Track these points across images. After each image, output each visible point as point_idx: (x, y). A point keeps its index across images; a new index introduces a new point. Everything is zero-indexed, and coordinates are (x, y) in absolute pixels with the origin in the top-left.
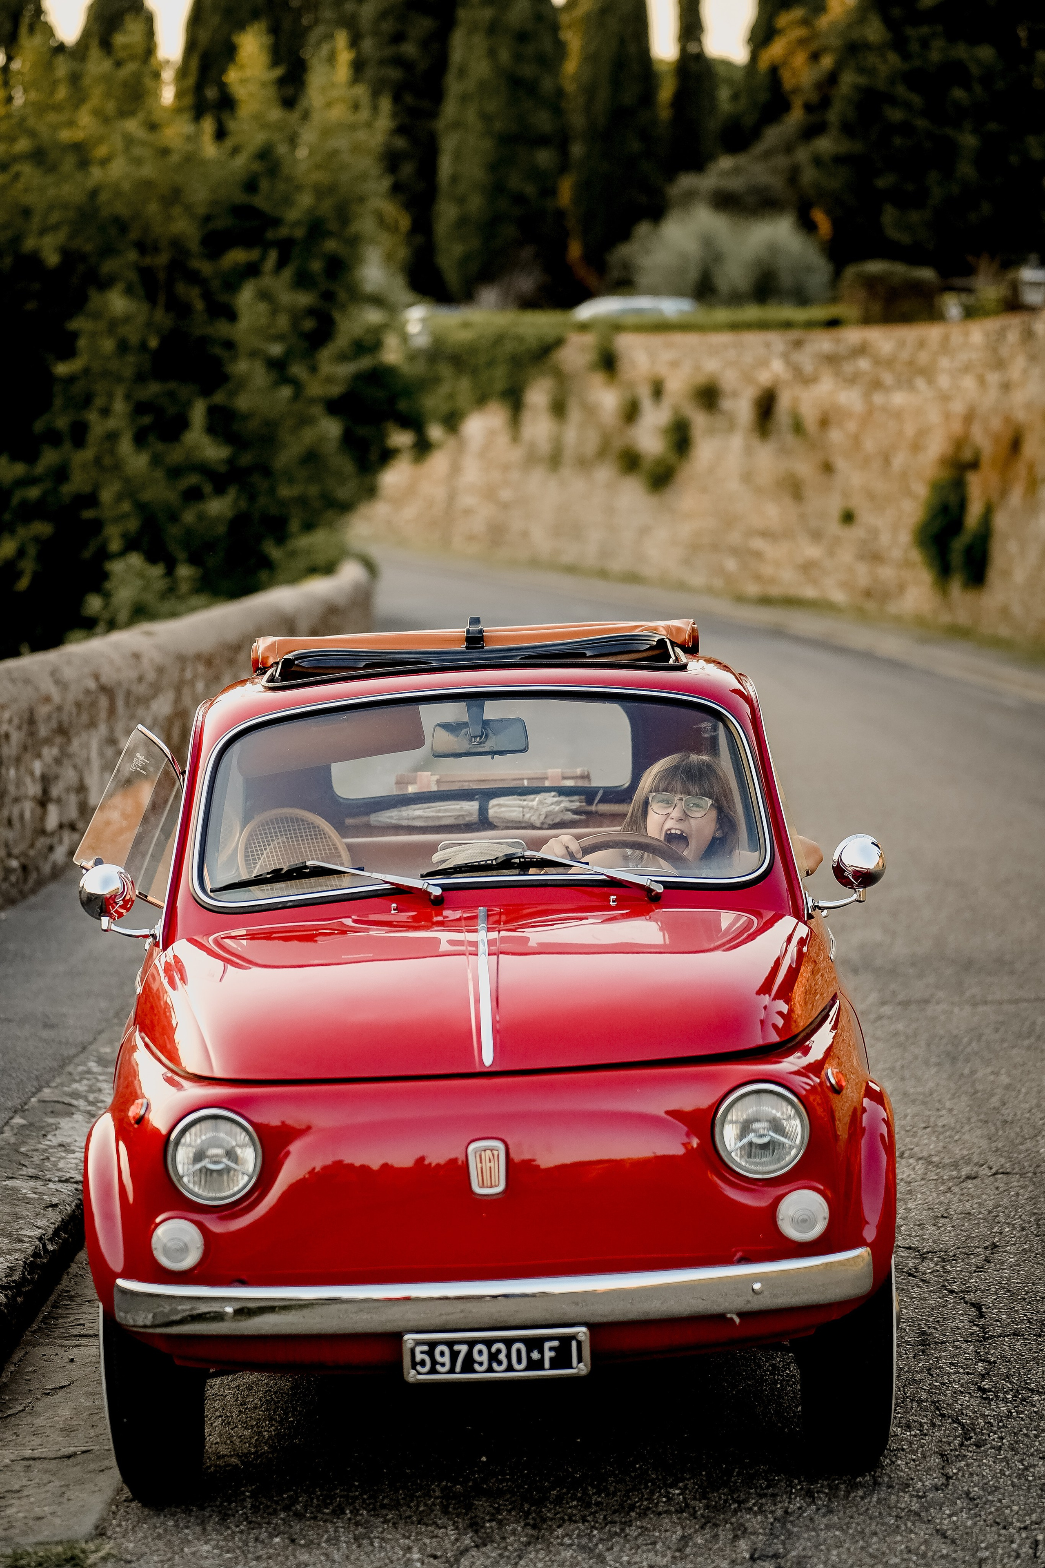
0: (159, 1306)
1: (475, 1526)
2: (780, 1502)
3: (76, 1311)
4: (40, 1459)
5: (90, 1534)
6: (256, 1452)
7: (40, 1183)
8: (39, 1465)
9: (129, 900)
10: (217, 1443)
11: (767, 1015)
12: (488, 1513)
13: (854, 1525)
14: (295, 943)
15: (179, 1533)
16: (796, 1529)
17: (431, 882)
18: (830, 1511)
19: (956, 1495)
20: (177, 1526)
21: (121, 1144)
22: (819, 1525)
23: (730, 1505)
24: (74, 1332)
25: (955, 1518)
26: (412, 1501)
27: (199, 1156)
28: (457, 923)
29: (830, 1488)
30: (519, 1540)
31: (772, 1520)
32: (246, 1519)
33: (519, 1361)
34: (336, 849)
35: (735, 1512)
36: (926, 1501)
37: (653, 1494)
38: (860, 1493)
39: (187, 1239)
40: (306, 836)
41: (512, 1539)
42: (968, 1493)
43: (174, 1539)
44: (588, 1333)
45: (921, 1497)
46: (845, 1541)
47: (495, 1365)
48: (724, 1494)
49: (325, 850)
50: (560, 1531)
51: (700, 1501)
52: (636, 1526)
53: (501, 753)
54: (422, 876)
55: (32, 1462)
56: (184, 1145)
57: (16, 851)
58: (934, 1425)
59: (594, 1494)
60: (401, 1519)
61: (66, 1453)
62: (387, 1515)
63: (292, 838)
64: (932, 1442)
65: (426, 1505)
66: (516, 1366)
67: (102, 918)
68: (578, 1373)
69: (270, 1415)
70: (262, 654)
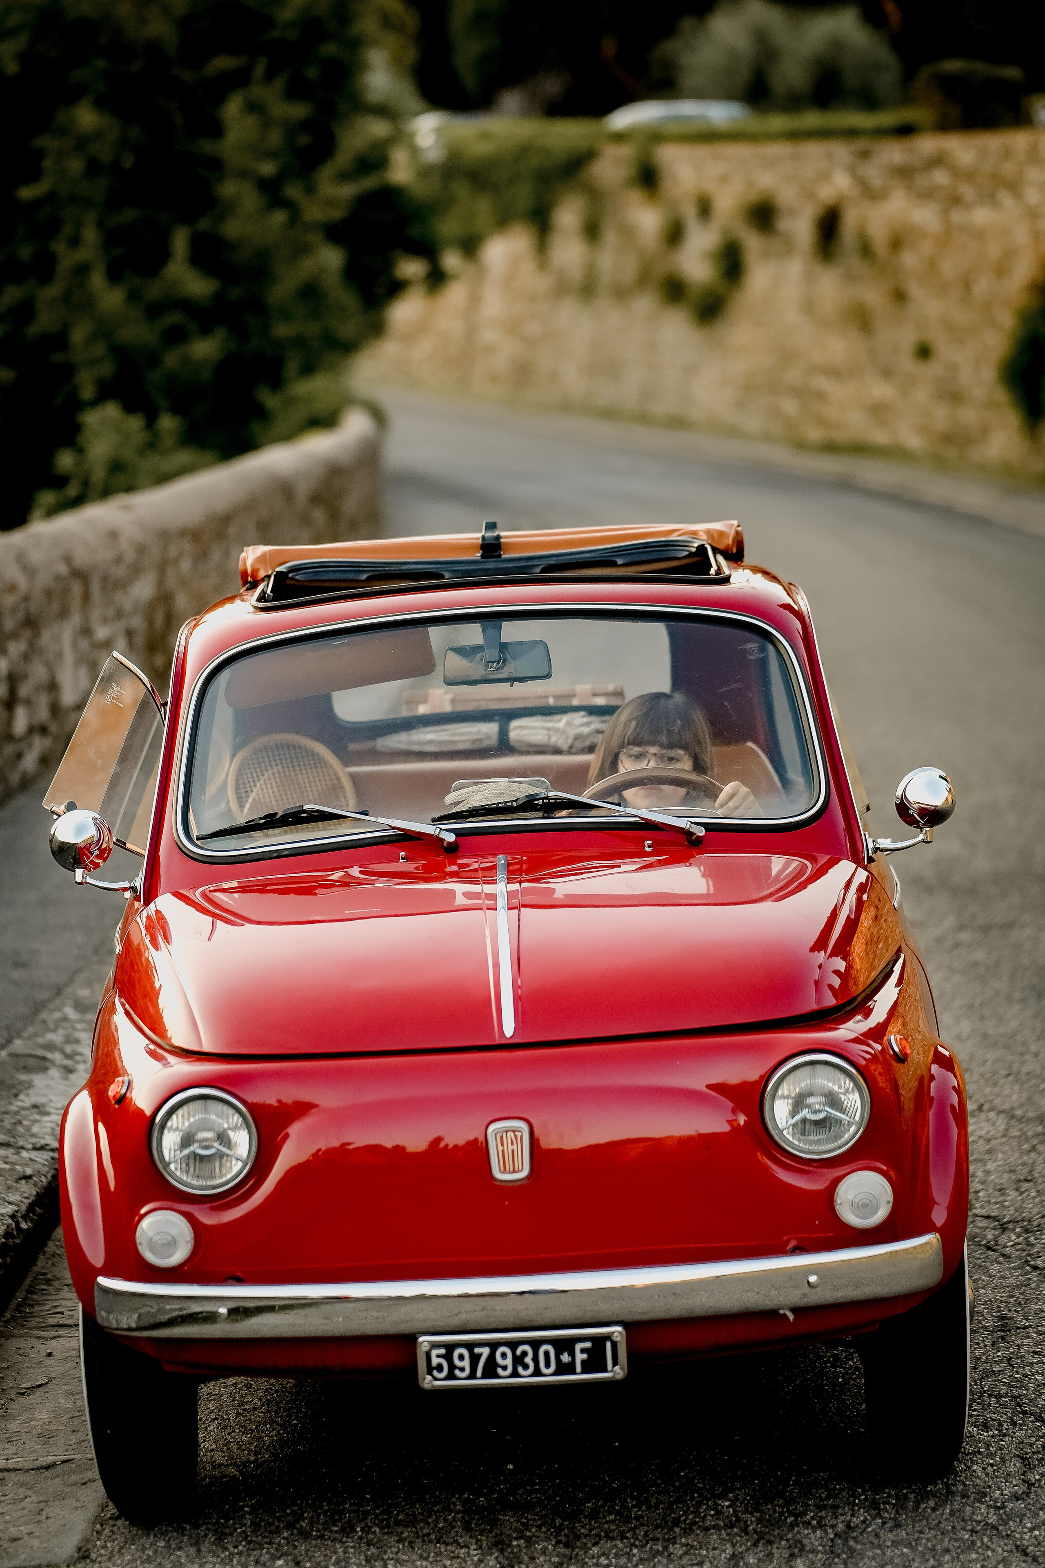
0: (145, 1306)
1: (500, 1545)
2: (842, 1515)
3: (54, 1297)
4: (15, 1470)
5: (73, 1557)
6: (256, 1460)
7: (12, 1151)
8: (14, 1477)
9: (105, 849)
10: (212, 1450)
11: (822, 975)
12: (515, 1530)
13: (924, 1541)
15: (171, 1555)
16: (859, 1547)
17: (443, 827)
18: (898, 1526)
19: (1038, 1506)
20: (168, 1547)
21: (100, 1125)
22: (885, 1541)
23: (786, 1519)
24: (52, 1321)
25: (1037, 1533)
26: (430, 1517)
27: (187, 1140)
28: (474, 874)
29: (898, 1499)
30: (550, 1561)
31: (832, 1536)
32: (245, 1538)
33: (548, 1365)
34: (338, 779)
35: (792, 1526)
36: (1005, 1512)
37: (700, 1506)
38: (931, 1503)
39: (174, 1232)
40: (305, 765)
41: (542, 1559)
43: (165, 1561)
44: (624, 1333)
45: (999, 1508)
46: (914, 1560)
47: (520, 1370)
48: (779, 1506)
50: (596, 1550)
51: (752, 1513)
52: (681, 1543)
53: (522, 679)
54: (433, 820)
55: (6, 1474)
56: (171, 1128)
58: (1014, 1424)
59: (634, 1506)
60: (418, 1537)
61: (44, 1464)
62: (402, 1533)
63: (288, 767)
64: (1011, 1443)
65: (445, 1521)
66: (544, 1370)
67: (77, 870)
68: (613, 1377)
69: (271, 1417)
70: (252, 565)
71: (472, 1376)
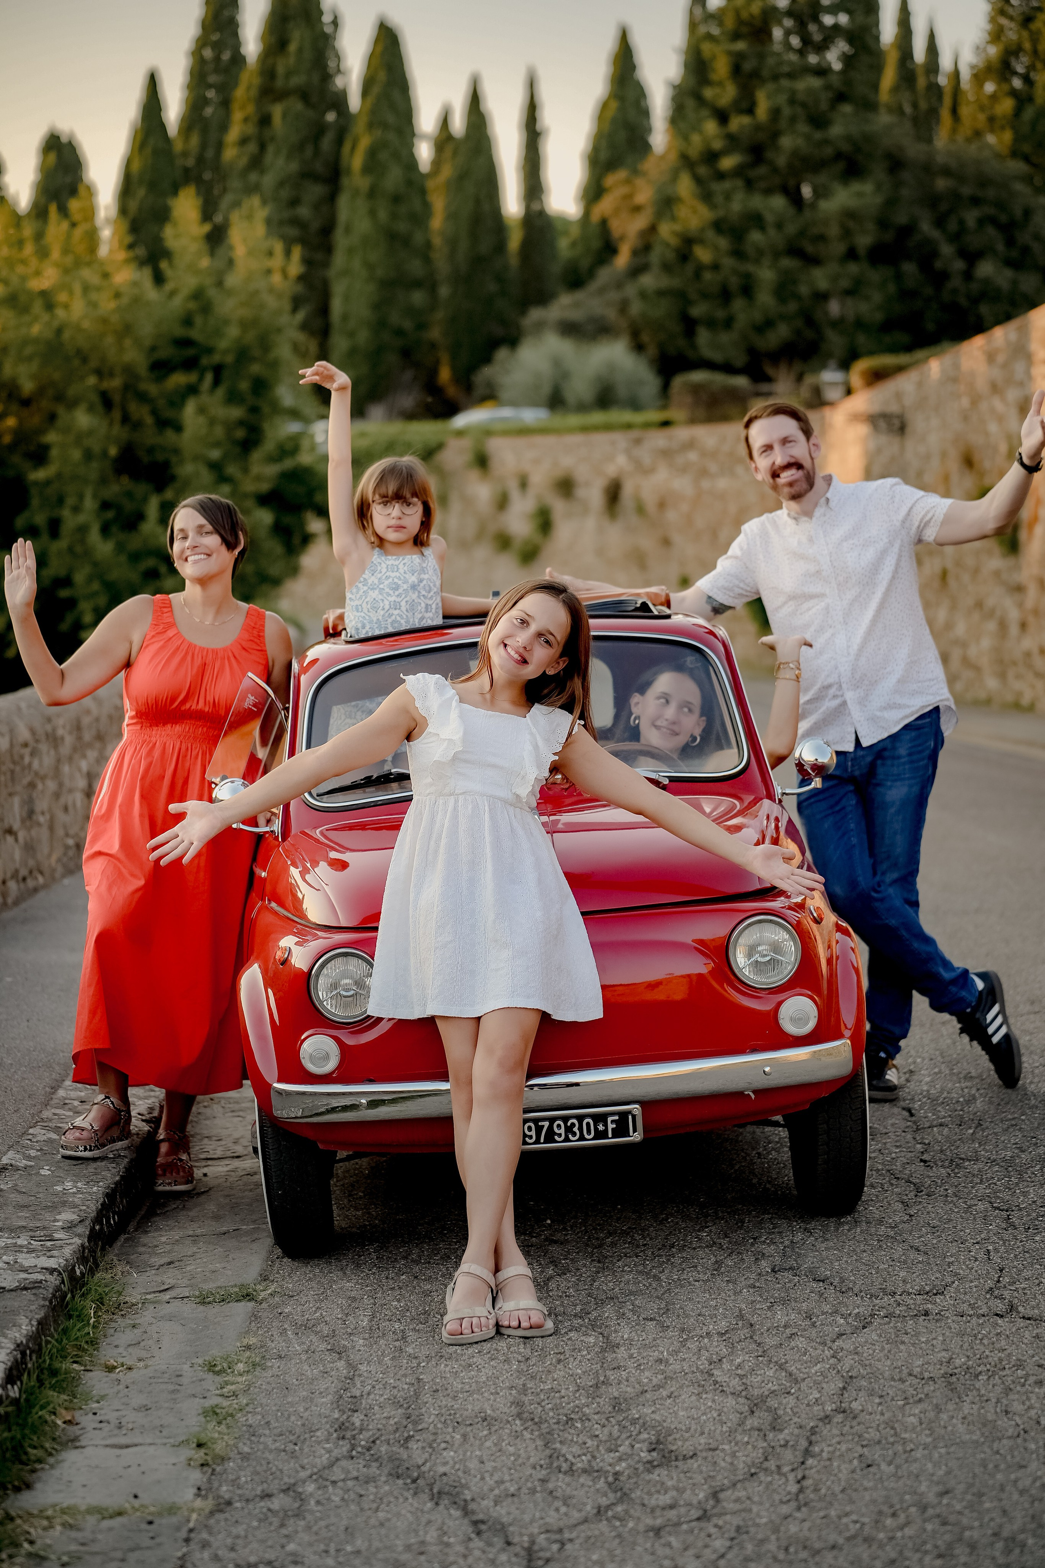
0: (307, 1102)
1: (554, 1262)
2: (786, 1236)
5: (257, 1279)
8: (201, 1239)
12: (562, 1255)
13: (847, 1247)
15: (326, 1276)
16: (803, 1252)
18: (826, 1240)
19: (920, 1226)
20: (322, 1271)
22: (820, 1248)
23: (748, 1240)
24: (203, 1156)
25: (923, 1239)
27: (335, 985)
29: (822, 1226)
30: (590, 1270)
31: (782, 1247)
32: (375, 1265)
33: (589, 1132)
35: (752, 1244)
36: (898, 1230)
37: (687, 1237)
38: (846, 1227)
39: (327, 1049)
41: (585, 1269)
42: (929, 1224)
43: (323, 1280)
44: (641, 1108)
45: (894, 1228)
46: (842, 1256)
47: (570, 1136)
48: (741, 1234)
50: (620, 1263)
51: (723, 1239)
52: (678, 1257)
56: (322, 978)
57: (72, 832)
59: (640, 1239)
61: (221, 1232)
64: (893, 1195)
66: (587, 1136)
68: (634, 1140)
70: (333, 622)
71: (537, 1142)
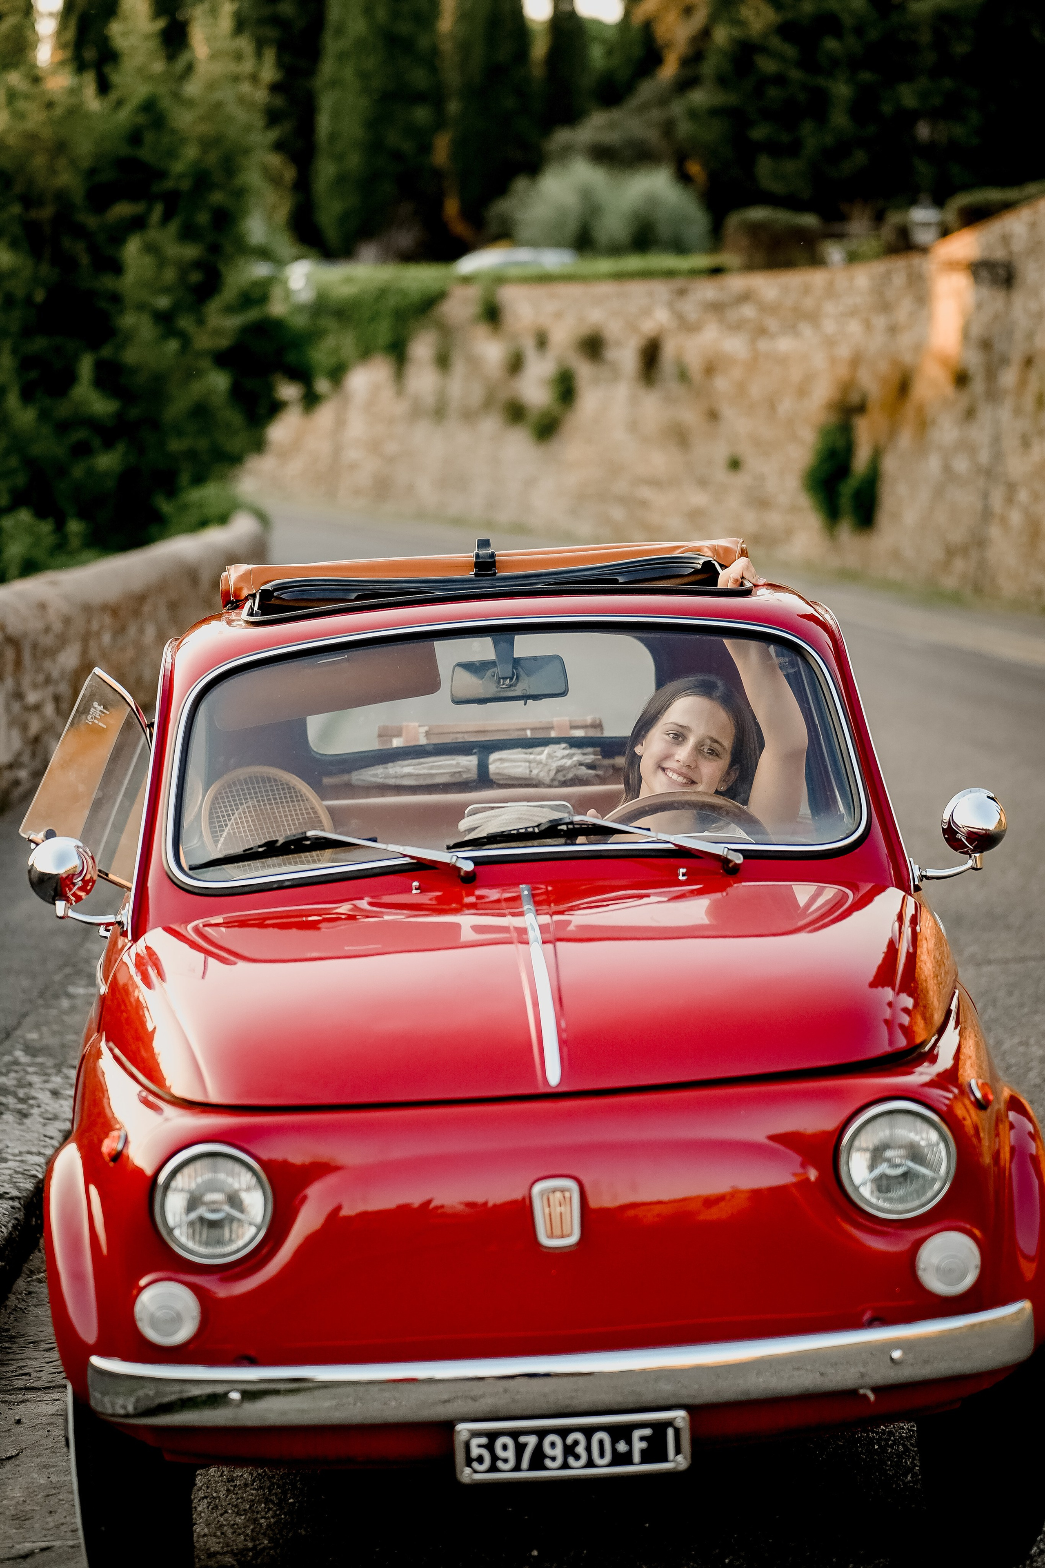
0: (143, 1389)
3: (19, 1357)
6: (255, 1547)
9: (89, 881)
10: (205, 1535)
11: (894, 1015)
14: (294, 931)
17: (460, 855)
21: (92, 1188)
24: (19, 1383)
27: (193, 1203)
28: (497, 905)
33: (602, 1455)
34: (315, 813)
39: (179, 1306)
40: (281, 798)
44: (688, 1418)
47: (571, 1461)
49: (302, 814)
53: (536, 697)
54: (449, 848)
56: (176, 1190)
61: (22, 1552)
63: (263, 801)
66: (598, 1461)
67: (57, 902)
68: (675, 1468)
69: (264, 1494)
70: (234, 585)
71: (517, 1468)
